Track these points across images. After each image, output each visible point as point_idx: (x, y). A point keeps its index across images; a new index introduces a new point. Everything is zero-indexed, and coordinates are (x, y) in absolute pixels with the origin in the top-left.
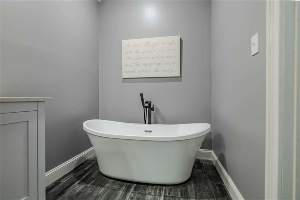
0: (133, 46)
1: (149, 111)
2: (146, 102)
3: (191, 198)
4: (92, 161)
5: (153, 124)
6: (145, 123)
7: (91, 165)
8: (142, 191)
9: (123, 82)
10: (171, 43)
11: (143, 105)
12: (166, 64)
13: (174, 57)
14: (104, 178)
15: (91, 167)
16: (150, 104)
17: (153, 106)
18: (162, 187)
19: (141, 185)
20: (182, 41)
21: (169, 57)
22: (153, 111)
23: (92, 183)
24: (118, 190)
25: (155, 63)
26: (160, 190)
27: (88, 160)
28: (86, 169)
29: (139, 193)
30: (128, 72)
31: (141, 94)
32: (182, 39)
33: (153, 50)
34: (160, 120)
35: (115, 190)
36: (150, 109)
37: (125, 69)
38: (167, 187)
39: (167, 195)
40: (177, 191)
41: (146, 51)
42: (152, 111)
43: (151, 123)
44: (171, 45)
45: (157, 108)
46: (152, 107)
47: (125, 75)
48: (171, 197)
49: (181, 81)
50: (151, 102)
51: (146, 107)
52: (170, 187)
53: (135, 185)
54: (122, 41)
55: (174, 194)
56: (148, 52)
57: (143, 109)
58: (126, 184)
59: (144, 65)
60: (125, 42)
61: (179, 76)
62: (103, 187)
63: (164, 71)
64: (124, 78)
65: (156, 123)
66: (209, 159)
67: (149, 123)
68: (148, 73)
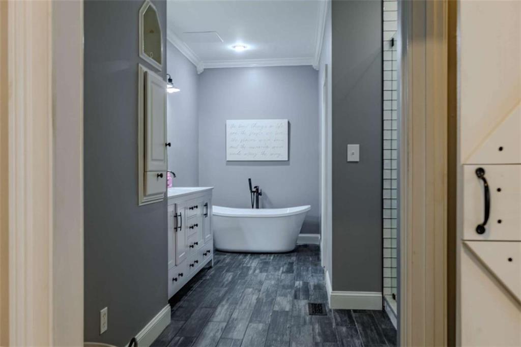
0: (239, 127)
1: (257, 196)
2: (254, 187)
3: (292, 257)
5: (261, 208)
6: (253, 208)
8: (257, 255)
9: (227, 165)
10: (279, 127)
11: (250, 190)
12: (274, 148)
13: (282, 141)
16: (257, 190)
17: (261, 190)
20: (291, 124)
21: (277, 140)
22: (261, 195)
25: (262, 146)
26: (269, 255)
29: (253, 257)
30: (232, 154)
31: (249, 179)
32: (290, 122)
33: (261, 133)
34: (267, 205)
36: (258, 194)
37: (229, 151)
44: (278, 129)
45: (265, 193)
46: (260, 192)
47: (229, 158)
48: (278, 256)
49: (289, 164)
50: (259, 187)
51: (254, 192)
54: (227, 120)
56: (254, 134)
57: (250, 194)
59: (251, 148)
60: (229, 122)
61: (287, 159)
63: (272, 154)
64: (228, 161)
65: (263, 207)
68: (255, 156)
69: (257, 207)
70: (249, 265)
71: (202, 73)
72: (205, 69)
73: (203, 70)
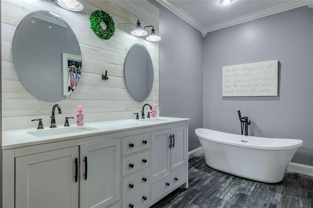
0: (232, 71)
1: (246, 125)
2: (243, 118)
3: (277, 192)
4: (199, 158)
5: (250, 135)
6: (242, 134)
7: (199, 160)
8: (238, 181)
9: (223, 100)
10: (269, 67)
11: (240, 119)
12: (263, 85)
13: (271, 79)
14: (209, 169)
15: (199, 161)
16: (247, 120)
17: (250, 121)
18: (254, 182)
19: (237, 178)
20: (281, 64)
21: (267, 79)
22: (250, 125)
23: (202, 169)
24: (221, 177)
25: (252, 85)
26: (252, 183)
27: (196, 157)
28: (196, 161)
29: (235, 181)
30: (227, 92)
31: (238, 111)
32: (280, 62)
33: (251, 74)
34: (256, 133)
35: (218, 176)
36: (247, 123)
37: (224, 89)
38: (258, 183)
39: (258, 187)
40: (267, 187)
41: (243, 75)
42: (248, 125)
43: (247, 135)
44: (268, 69)
45: (254, 123)
46: (248, 121)
47: (224, 95)
48: (261, 188)
49: (279, 100)
50: (248, 117)
51: (243, 122)
52: (261, 184)
53: (233, 177)
54: (223, 67)
55: (263, 187)
56: (245, 75)
57: (240, 123)
58: (226, 175)
59: (242, 86)
60: (224, 68)
61: (277, 95)
62: (210, 173)
63: (261, 91)
64: (224, 97)
65: (252, 135)
66: (310, 175)
67: (245, 135)
68: (245, 93)
69: (246, 134)
70: (221, 197)
71: (205, 37)
72: (207, 33)
73: (206, 34)
